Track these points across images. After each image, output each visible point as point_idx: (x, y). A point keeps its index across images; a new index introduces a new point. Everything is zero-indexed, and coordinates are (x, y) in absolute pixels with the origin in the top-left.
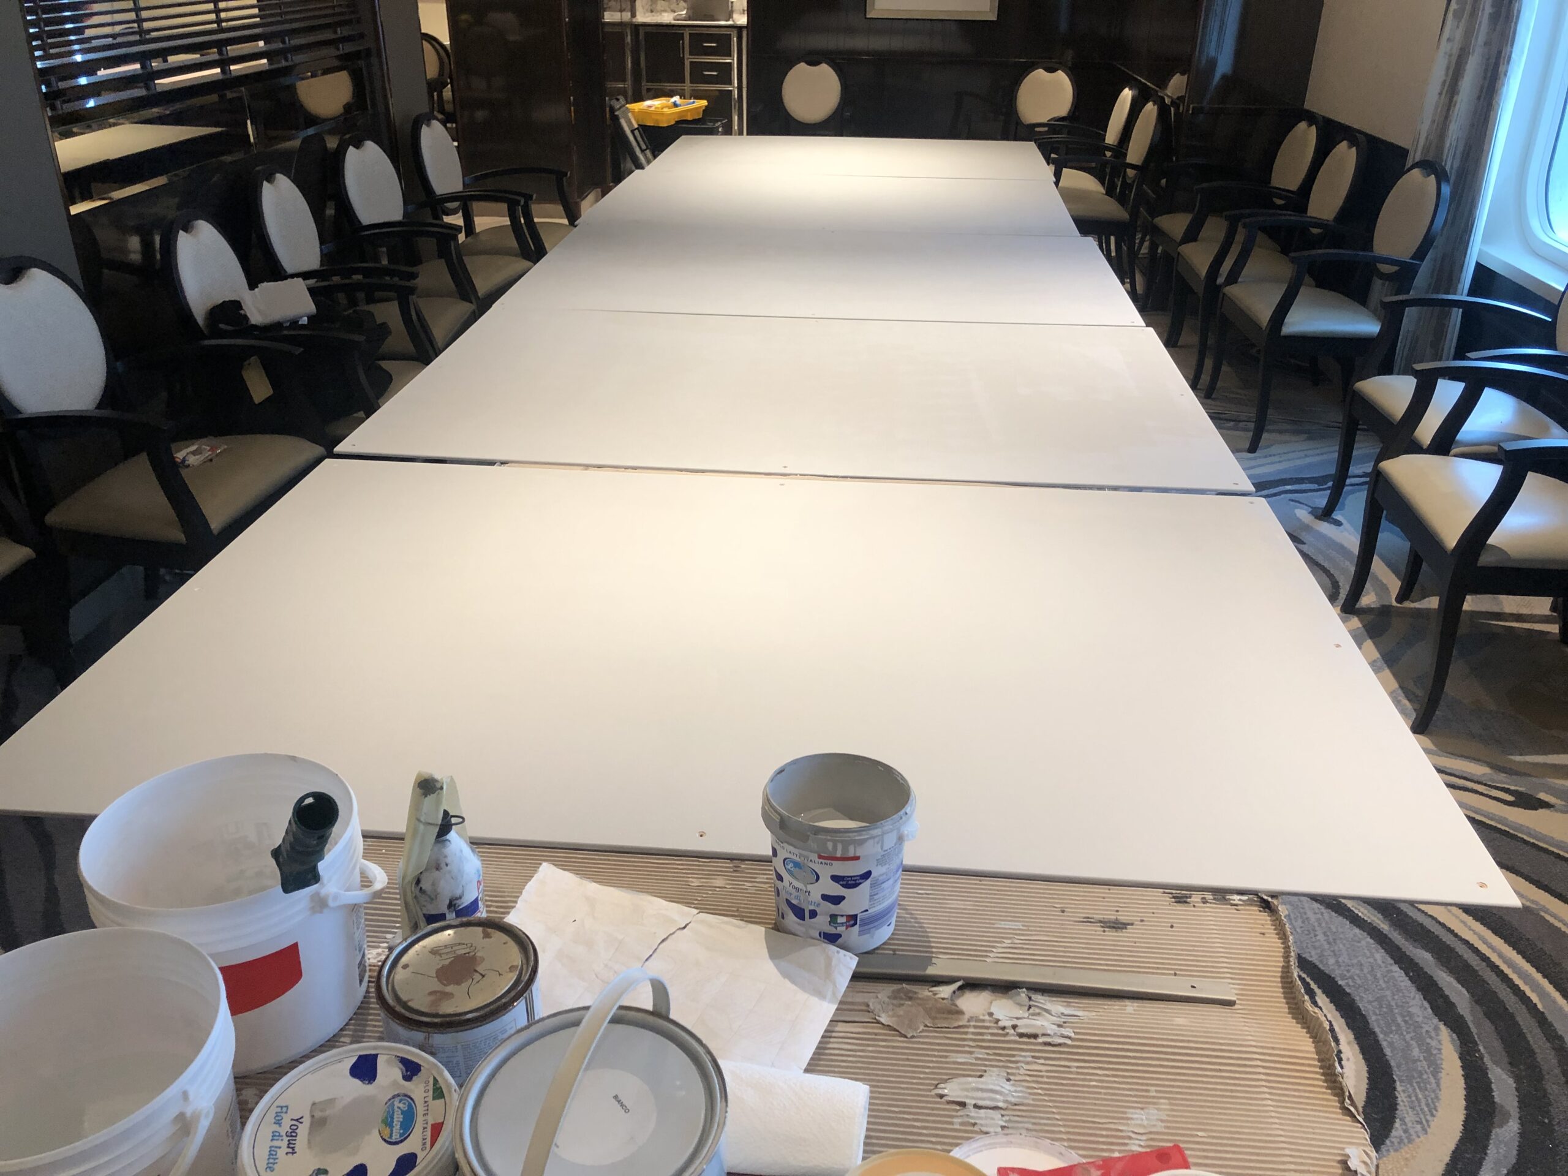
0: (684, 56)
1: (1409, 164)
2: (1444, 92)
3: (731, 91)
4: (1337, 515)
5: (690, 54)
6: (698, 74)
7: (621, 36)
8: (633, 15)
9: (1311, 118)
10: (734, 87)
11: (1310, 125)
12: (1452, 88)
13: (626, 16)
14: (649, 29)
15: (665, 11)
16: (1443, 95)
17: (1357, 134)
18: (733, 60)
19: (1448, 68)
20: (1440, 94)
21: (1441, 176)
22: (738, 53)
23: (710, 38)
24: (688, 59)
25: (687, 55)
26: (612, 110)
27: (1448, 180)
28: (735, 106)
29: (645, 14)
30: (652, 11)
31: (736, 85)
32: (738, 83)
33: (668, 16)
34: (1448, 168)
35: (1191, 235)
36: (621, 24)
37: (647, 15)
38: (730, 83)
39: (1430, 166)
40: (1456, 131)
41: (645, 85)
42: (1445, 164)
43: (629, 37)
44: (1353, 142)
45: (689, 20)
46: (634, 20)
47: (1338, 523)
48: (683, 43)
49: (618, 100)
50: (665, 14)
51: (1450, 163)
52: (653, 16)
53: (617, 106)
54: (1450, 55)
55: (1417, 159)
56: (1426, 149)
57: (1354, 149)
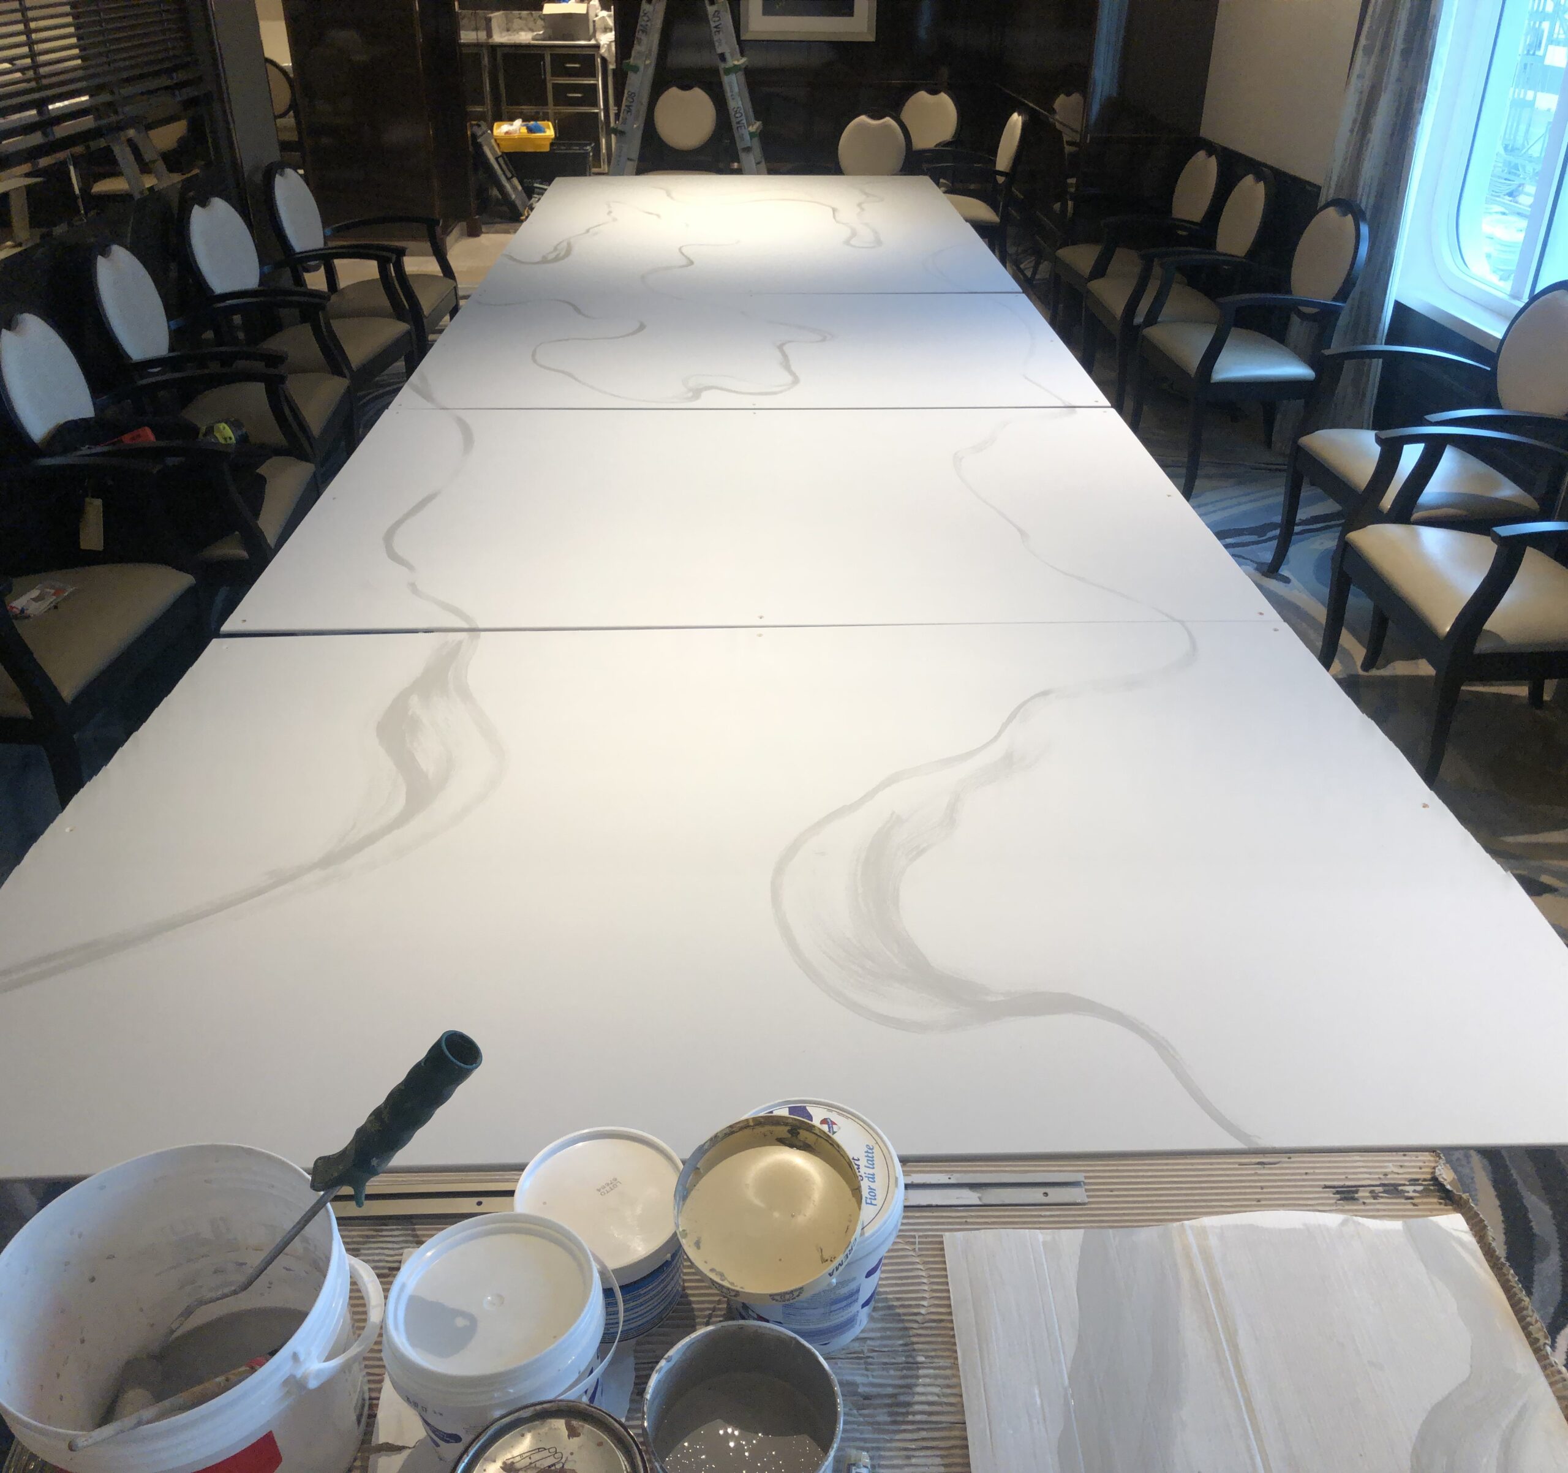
0: (545, 78)
1: (1322, 201)
2: (1356, 130)
3: (597, 113)
4: (1284, 571)
5: (552, 76)
6: (562, 95)
7: (477, 57)
8: (490, 35)
9: (1211, 148)
10: (600, 109)
11: (1210, 155)
12: (1364, 125)
13: (482, 36)
14: (506, 50)
15: (522, 29)
16: (1355, 133)
17: (1264, 169)
18: (598, 81)
19: (1359, 105)
20: (1352, 131)
21: (1359, 216)
22: (602, 74)
23: (573, 58)
24: (551, 81)
25: (549, 77)
26: (474, 137)
27: (1364, 219)
28: (602, 128)
29: (501, 33)
30: (508, 30)
31: (602, 107)
32: (604, 105)
33: (526, 35)
34: (1363, 206)
35: (1100, 270)
36: (478, 45)
37: (504, 34)
38: (595, 104)
39: (1346, 205)
40: (1370, 169)
41: (504, 108)
42: (1360, 202)
43: (486, 59)
44: (1259, 177)
45: (550, 39)
46: (490, 41)
47: (1286, 580)
48: (544, 65)
49: (479, 126)
50: (523, 33)
51: (1366, 201)
52: (510, 35)
53: (479, 133)
54: (1361, 92)
55: (1331, 197)
56: (1339, 187)
57: (1262, 184)
